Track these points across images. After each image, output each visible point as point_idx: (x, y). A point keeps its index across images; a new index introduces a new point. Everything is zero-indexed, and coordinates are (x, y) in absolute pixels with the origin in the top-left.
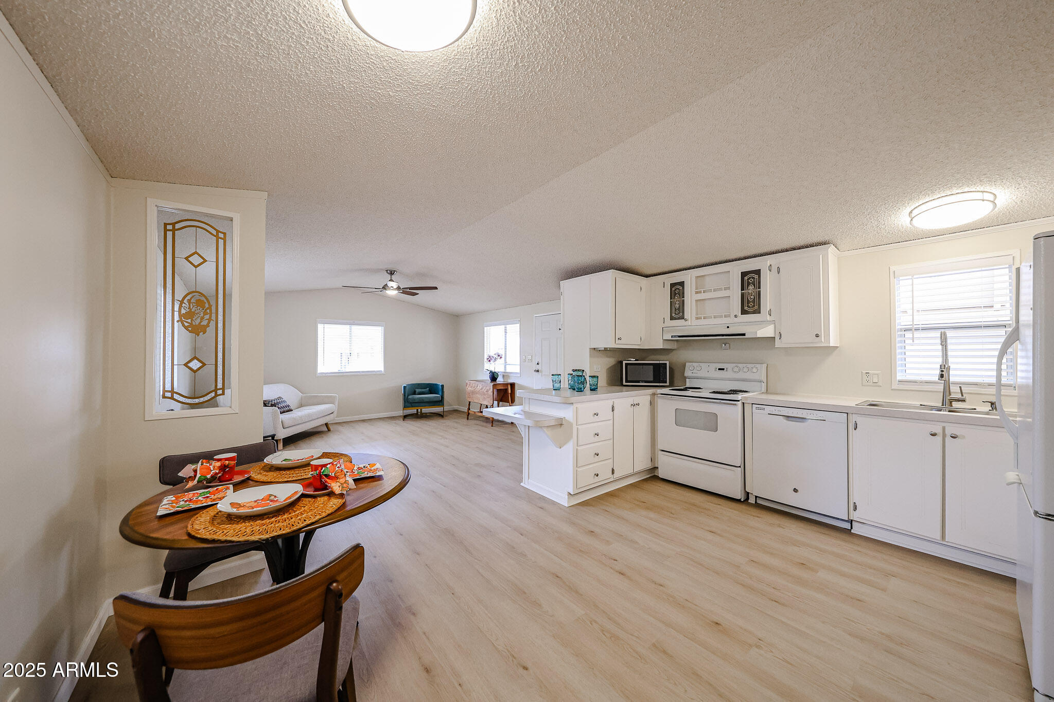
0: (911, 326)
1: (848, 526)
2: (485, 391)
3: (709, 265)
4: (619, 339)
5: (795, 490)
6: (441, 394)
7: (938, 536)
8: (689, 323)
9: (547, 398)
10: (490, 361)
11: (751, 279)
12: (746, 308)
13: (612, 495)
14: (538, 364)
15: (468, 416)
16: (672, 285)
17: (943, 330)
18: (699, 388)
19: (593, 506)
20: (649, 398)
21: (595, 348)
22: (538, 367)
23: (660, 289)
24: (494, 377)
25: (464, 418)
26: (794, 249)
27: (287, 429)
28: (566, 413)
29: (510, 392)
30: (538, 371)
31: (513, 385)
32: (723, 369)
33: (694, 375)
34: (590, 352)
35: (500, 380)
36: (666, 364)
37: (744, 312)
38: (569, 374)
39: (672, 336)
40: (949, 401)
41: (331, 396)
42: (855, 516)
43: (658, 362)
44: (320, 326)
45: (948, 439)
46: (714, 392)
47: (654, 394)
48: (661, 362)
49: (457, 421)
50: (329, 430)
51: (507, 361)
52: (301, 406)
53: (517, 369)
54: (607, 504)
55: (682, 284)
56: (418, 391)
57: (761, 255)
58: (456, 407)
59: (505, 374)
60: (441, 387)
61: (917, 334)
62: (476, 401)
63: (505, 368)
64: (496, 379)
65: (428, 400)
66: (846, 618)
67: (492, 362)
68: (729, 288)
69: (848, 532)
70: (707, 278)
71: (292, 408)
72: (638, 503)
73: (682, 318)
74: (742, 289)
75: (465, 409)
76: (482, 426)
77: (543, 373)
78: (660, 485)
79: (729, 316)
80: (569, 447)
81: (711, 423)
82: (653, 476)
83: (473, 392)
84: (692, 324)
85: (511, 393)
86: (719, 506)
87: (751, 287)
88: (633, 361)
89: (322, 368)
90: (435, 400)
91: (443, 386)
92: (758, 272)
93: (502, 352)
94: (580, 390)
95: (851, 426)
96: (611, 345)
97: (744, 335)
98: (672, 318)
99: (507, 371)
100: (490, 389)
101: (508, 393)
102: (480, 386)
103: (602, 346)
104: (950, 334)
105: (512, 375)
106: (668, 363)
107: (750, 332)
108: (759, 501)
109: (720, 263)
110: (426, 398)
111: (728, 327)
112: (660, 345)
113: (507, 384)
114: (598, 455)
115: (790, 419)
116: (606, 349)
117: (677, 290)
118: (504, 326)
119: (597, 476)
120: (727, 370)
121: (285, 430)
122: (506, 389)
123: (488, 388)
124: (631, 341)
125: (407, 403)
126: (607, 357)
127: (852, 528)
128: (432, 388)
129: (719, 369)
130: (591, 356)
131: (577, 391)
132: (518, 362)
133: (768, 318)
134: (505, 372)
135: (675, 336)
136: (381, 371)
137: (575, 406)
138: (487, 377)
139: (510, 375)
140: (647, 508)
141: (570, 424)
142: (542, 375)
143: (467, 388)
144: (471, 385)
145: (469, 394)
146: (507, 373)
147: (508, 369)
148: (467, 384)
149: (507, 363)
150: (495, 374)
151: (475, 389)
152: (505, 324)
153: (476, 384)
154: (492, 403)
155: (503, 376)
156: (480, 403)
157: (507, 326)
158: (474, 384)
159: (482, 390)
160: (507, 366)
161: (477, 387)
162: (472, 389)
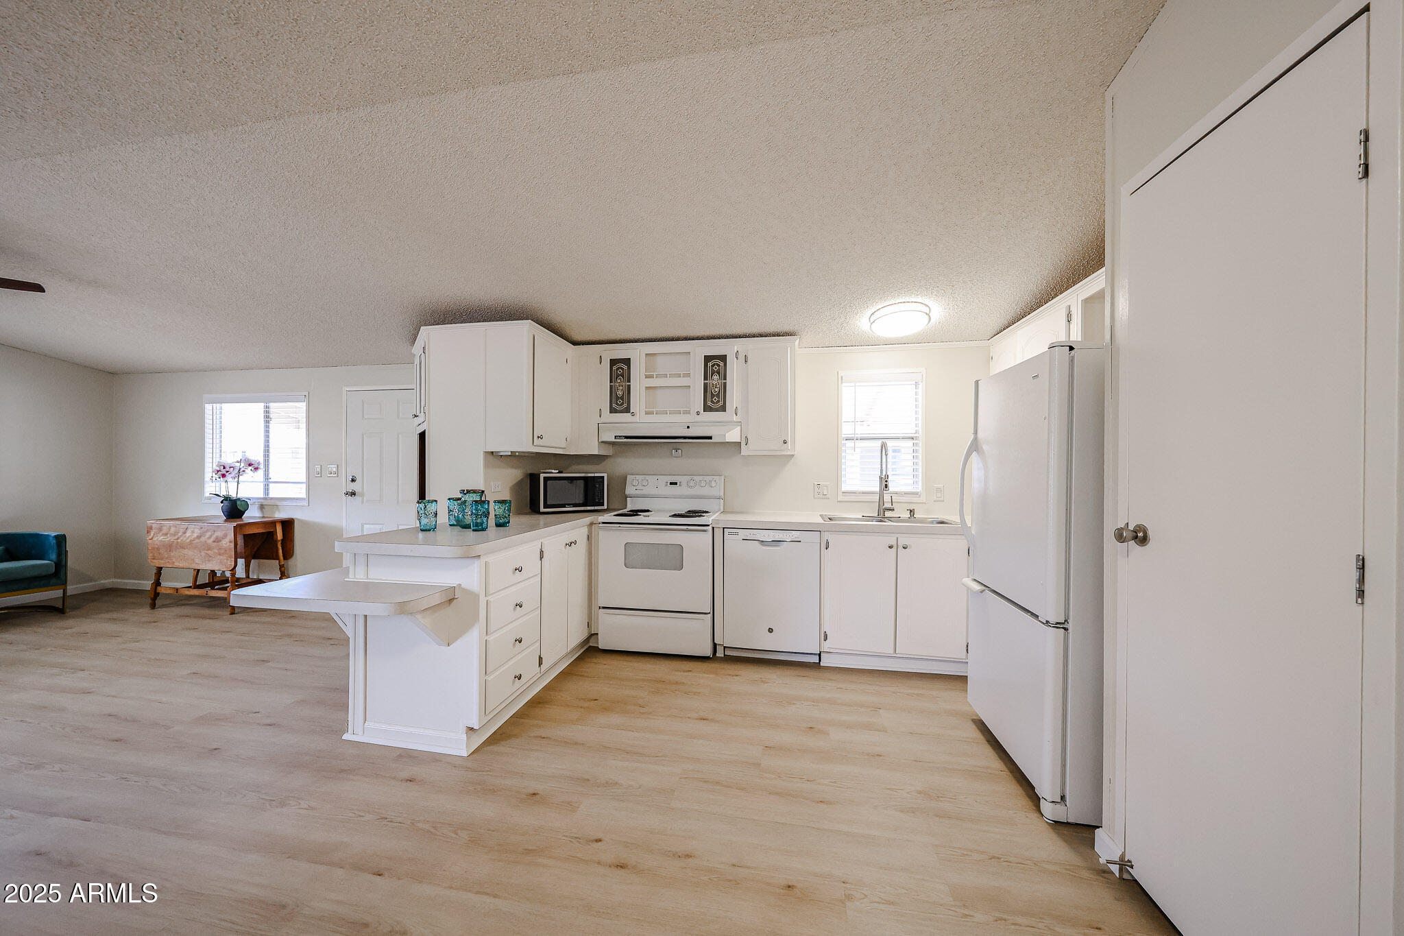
0: (853, 436)
1: (815, 659)
2: (210, 541)
3: (663, 341)
4: (538, 437)
5: (771, 630)
6: (55, 556)
7: (891, 651)
8: (636, 419)
9: (405, 549)
10: (224, 476)
11: (715, 365)
12: (709, 403)
13: (540, 703)
14: (353, 480)
15: (155, 599)
16: (613, 362)
17: (884, 440)
18: (648, 511)
19: (516, 736)
20: (585, 531)
21: (492, 452)
22: (352, 487)
23: (595, 363)
24: (234, 509)
25: (141, 606)
26: (761, 336)
28: (466, 577)
29: (279, 538)
30: (353, 494)
31: (288, 525)
32: (676, 484)
33: (637, 492)
34: (485, 459)
35: (252, 515)
36: (603, 477)
37: (707, 408)
38: (449, 499)
39: (615, 437)
40: (883, 513)
42: (826, 646)
43: (593, 475)
45: (900, 549)
46: (675, 516)
47: (592, 524)
48: (596, 475)
49: (115, 615)
51: (270, 475)
53: (300, 492)
54: (535, 722)
55: (627, 361)
57: (727, 337)
58: (108, 582)
59: (265, 502)
60: (54, 542)
61: (859, 443)
62: (181, 565)
63: (266, 490)
64: (242, 513)
66: (888, 789)
67: (229, 478)
68: (688, 375)
69: (817, 666)
70: (659, 360)
72: (586, 705)
73: (627, 410)
74: (705, 378)
75: (147, 584)
76: (204, 617)
77: (366, 500)
78: (605, 662)
79: (688, 412)
80: (472, 640)
81: (674, 559)
82: (590, 650)
83: (170, 547)
84: (640, 420)
85: (282, 540)
86: (690, 674)
87: (716, 377)
88: (554, 473)
91: (61, 538)
92: (723, 358)
93: (257, 456)
94: (479, 528)
95: (823, 546)
96: (525, 446)
97: (710, 438)
98: (612, 411)
99: (271, 495)
100: (225, 536)
101: (276, 541)
102: (193, 532)
103: (506, 448)
104: (890, 444)
105: (285, 503)
106: (605, 475)
107: (718, 434)
108: (728, 653)
109: (678, 339)
111: (688, 427)
112: (595, 450)
113: (273, 523)
114: (520, 642)
115: (766, 543)
116: (513, 455)
117: (620, 369)
118: (262, 405)
119: (519, 679)
120: (680, 485)
122: (270, 533)
123: (219, 534)
124: (556, 441)
126: (513, 467)
127: (820, 660)
129: (671, 484)
130: (487, 465)
131: (474, 530)
132: (302, 476)
133: (735, 418)
134: (265, 499)
135: (620, 436)
137: (483, 559)
138: (217, 511)
139: (278, 503)
140: (606, 709)
141: (474, 597)
142: (363, 502)
143: (150, 537)
144: (165, 530)
145: (153, 548)
146: (273, 501)
147: (276, 492)
148: (151, 528)
149: (270, 480)
150: (238, 503)
151: (178, 539)
152: (267, 401)
153: (183, 526)
154: (233, 563)
155: (262, 507)
156: (194, 569)
157: (272, 405)
158: (176, 527)
159: (197, 541)
160: (271, 485)
161: (185, 533)
162: (168, 539)
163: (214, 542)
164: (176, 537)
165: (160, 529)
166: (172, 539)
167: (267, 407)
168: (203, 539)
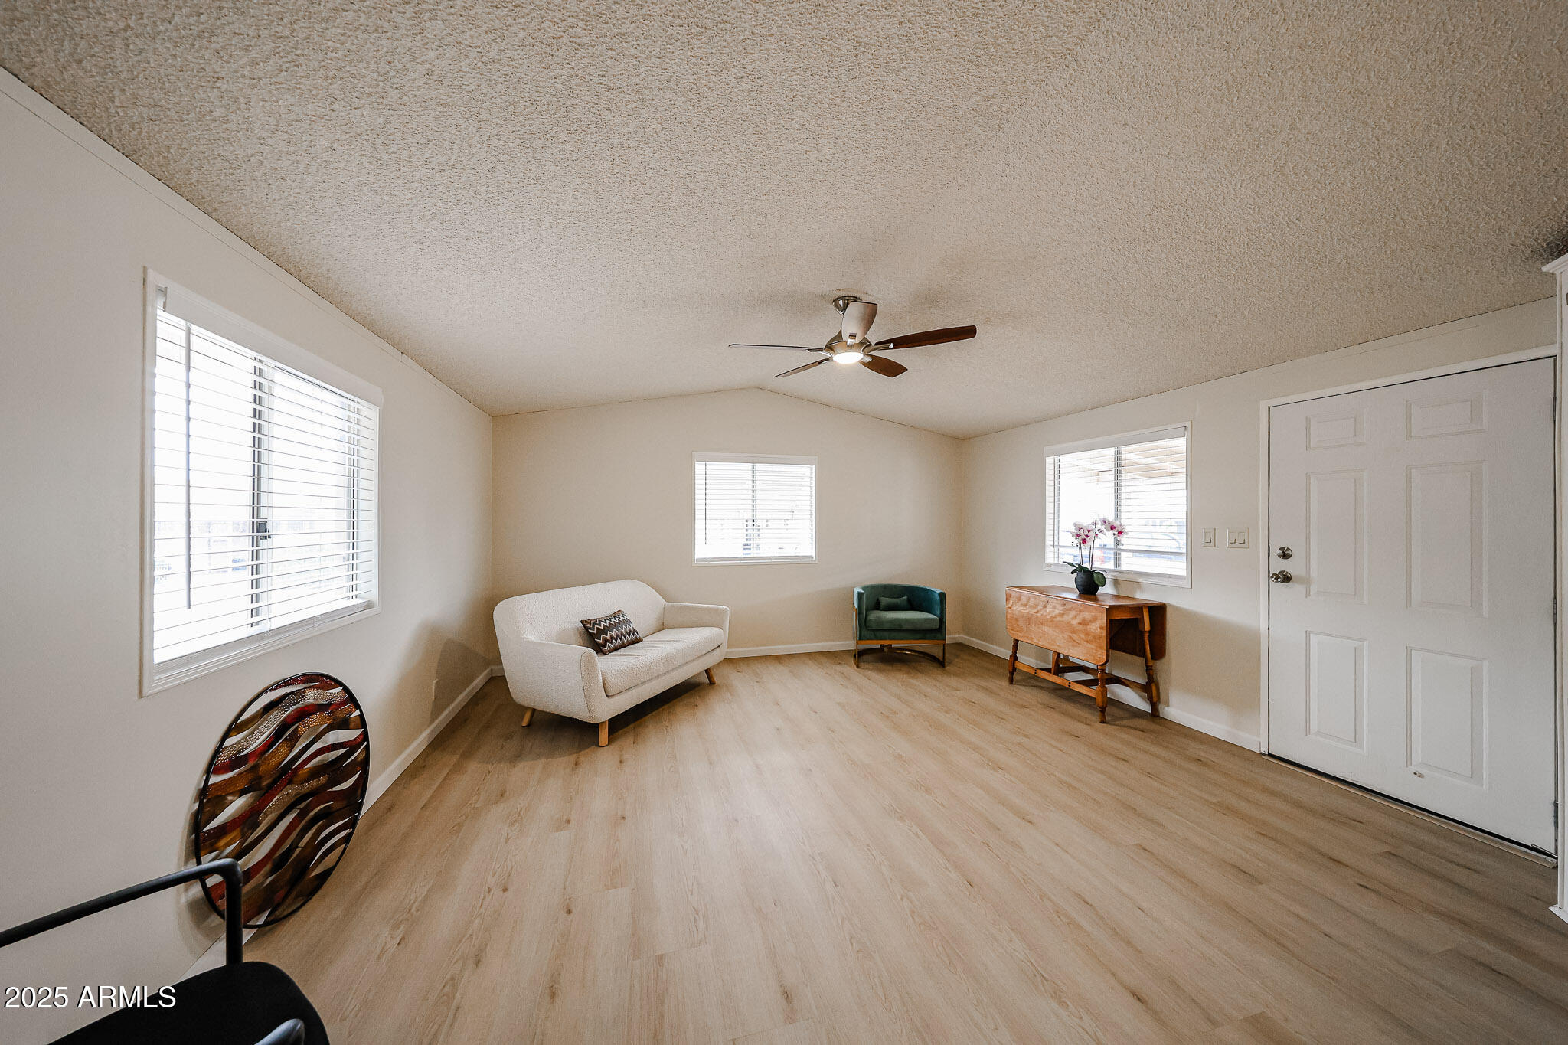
2: (1075, 622)
6: (938, 612)
14: (1284, 557)
15: (1012, 673)
22: (1286, 567)
24: (1088, 584)
25: (1002, 676)
27: (616, 698)
29: (1147, 627)
30: (1287, 579)
31: (1158, 611)
35: (1110, 593)
41: (716, 611)
44: (699, 467)
49: (984, 683)
50: (712, 683)
52: (662, 627)
53: (1176, 567)
56: (885, 601)
58: (960, 637)
59: (1120, 577)
60: (938, 598)
62: (1041, 644)
63: (1119, 560)
64: (1097, 588)
65: (910, 627)
71: (640, 635)
75: (1006, 654)
76: (1071, 716)
77: (1314, 589)
83: (1029, 620)
85: (1150, 632)
89: (703, 551)
90: (927, 626)
91: (942, 595)
99: (1124, 567)
100: (1095, 619)
101: (1142, 633)
102: (1052, 610)
105: (1149, 580)
110: (907, 621)
113: (1139, 609)
118: (1112, 451)
121: (612, 700)
122: (1136, 620)
123: (1086, 615)
125: (865, 628)
128: (915, 598)
132: (1179, 545)
134: (1121, 572)
136: (810, 557)
138: (1070, 583)
139: (1141, 580)
142: (1308, 594)
143: (1010, 606)
144: (1024, 600)
145: (1012, 618)
146: (1131, 576)
147: (1131, 563)
148: (1010, 596)
149: (1121, 547)
150: (1095, 575)
151: (1037, 612)
152: (1117, 444)
153: (1043, 599)
154: (1105, 657)
155: (1116, 582)
156: (1054, 652)
157: (1124, 449)
158: (1035, 598)
159: (1058, 619)
160: (1123, 554)
161: (1045, 607)
162: (1026, 610)
163: (1080, 624)
164: (1035, 611)
165: (1019, 599)
166: (1032, 611)
167: (1119, 453)
168: (1066, 618)
